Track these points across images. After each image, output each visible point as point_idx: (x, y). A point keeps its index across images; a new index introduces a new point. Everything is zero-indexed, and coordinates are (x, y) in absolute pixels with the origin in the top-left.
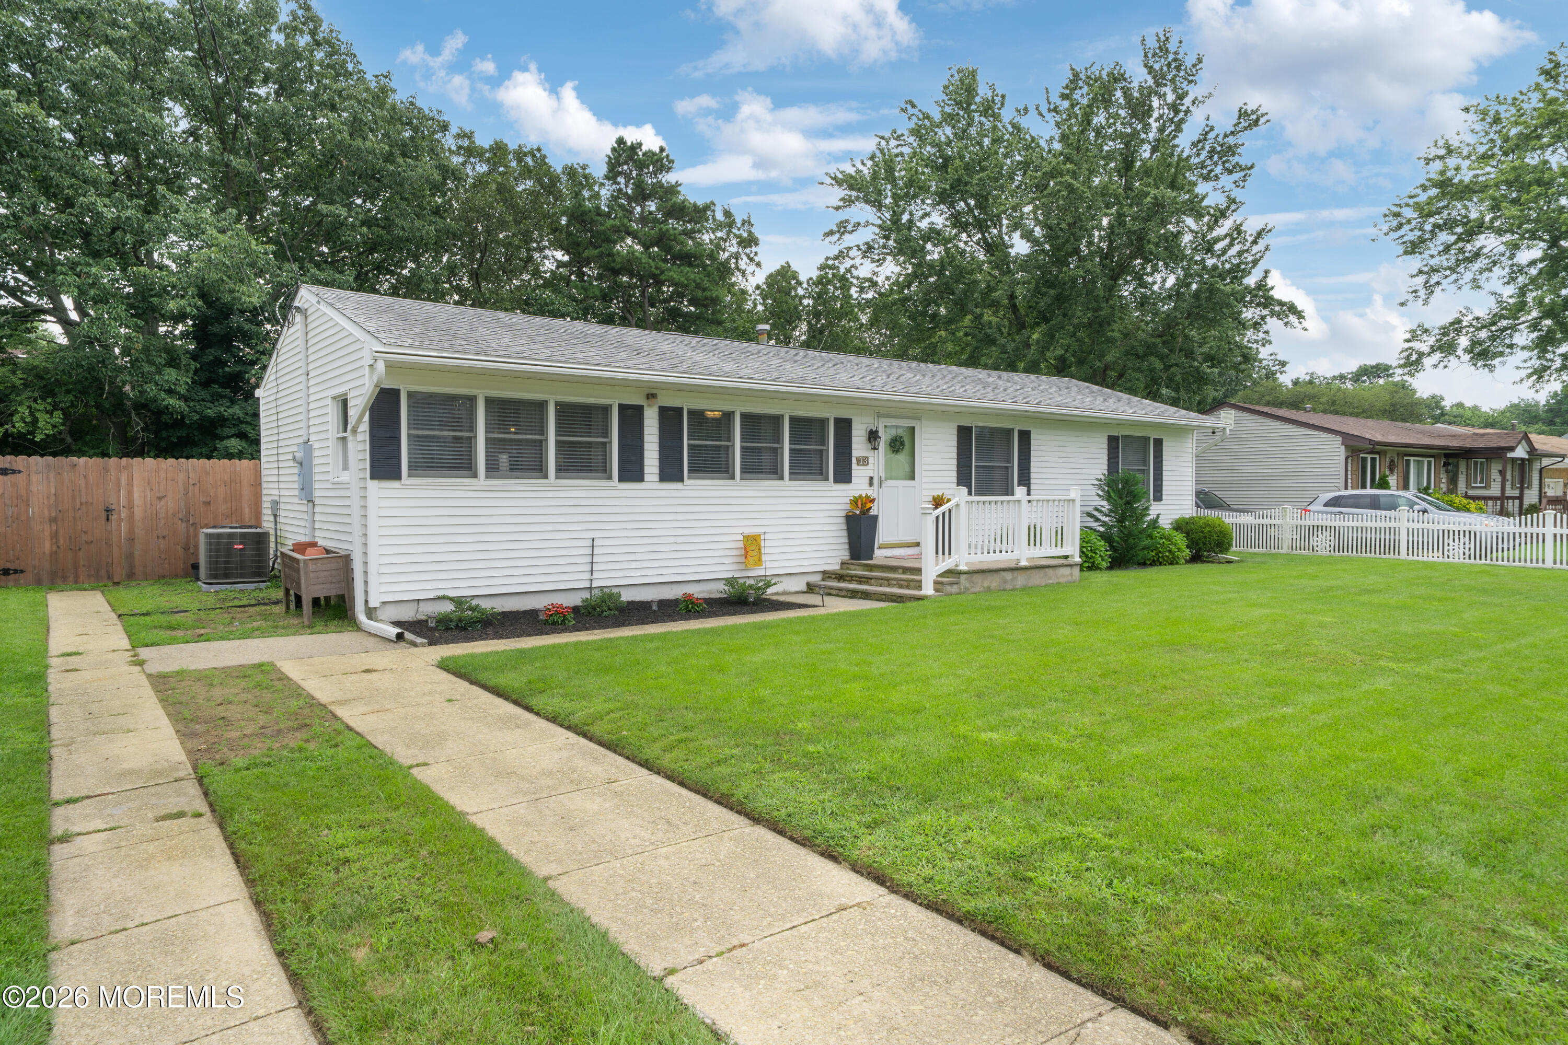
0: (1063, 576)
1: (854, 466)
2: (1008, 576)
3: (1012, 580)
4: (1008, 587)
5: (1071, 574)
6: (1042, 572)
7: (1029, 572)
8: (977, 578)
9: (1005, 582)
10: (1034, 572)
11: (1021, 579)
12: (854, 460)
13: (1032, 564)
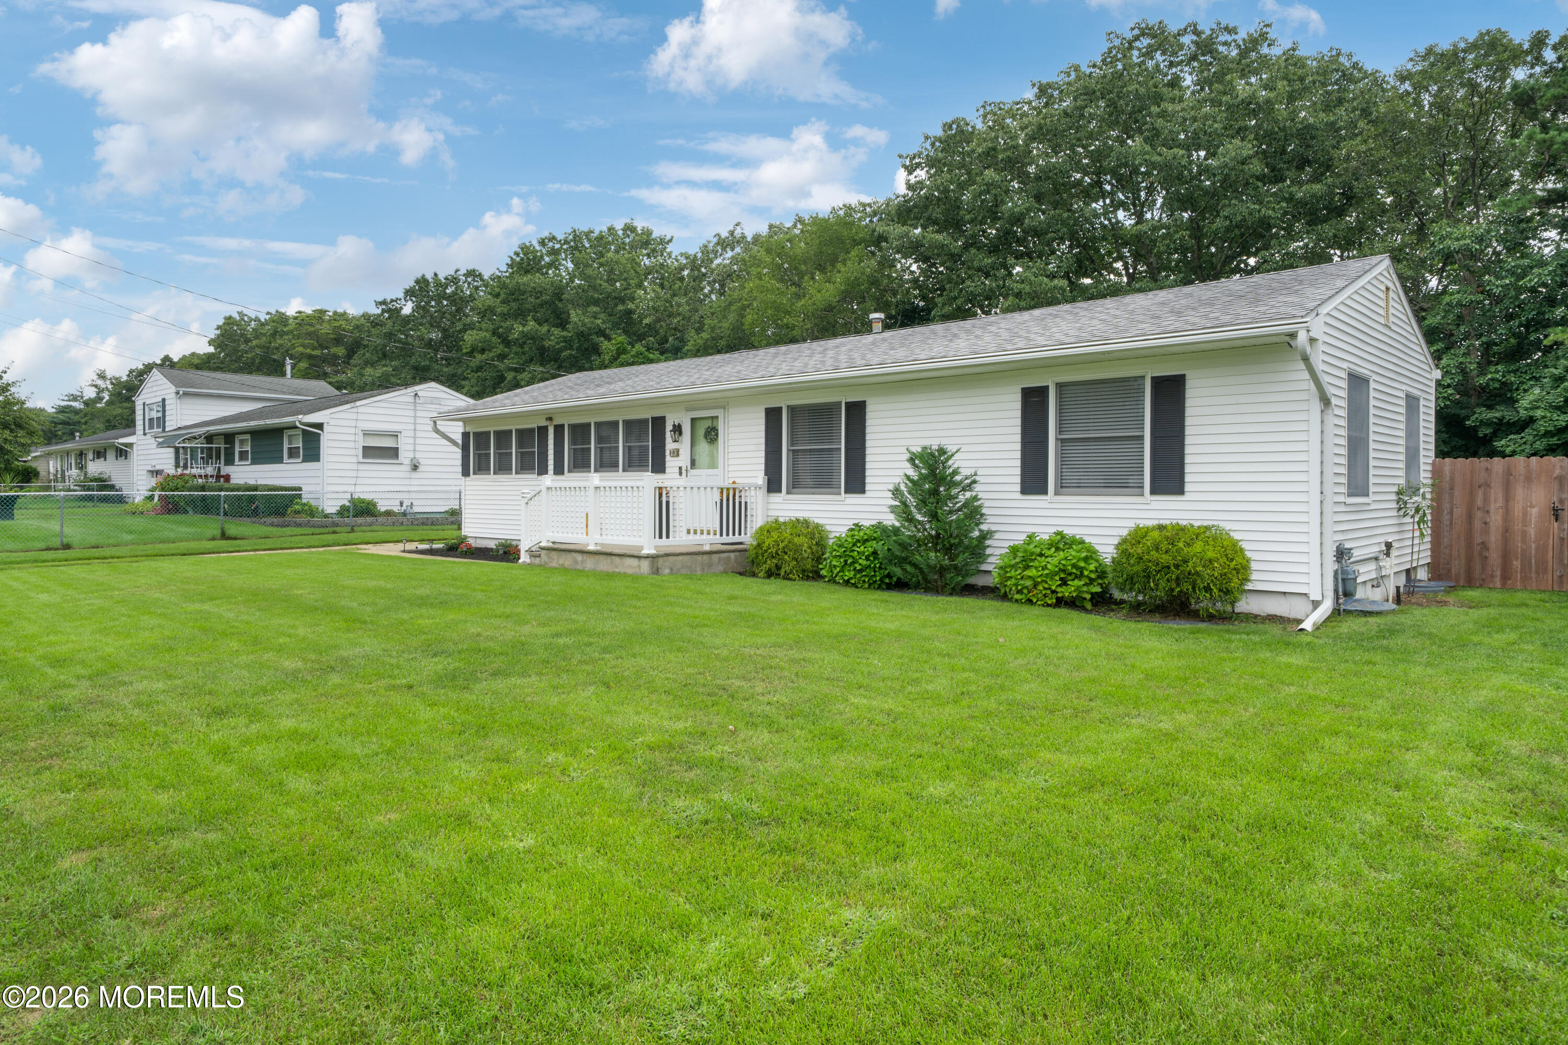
0: (630, 566)
1: (668, 458)
2: (579, 557)
3: (582, 562)
4: (579, 567)
5: (639, 567)
6: (609, 558)
7: (597, 557)
8: (554, 555)
9: (576, 562)
10: (602, 558)
11: (590, 563)
12: (667, 453)
13: (599, 548)
